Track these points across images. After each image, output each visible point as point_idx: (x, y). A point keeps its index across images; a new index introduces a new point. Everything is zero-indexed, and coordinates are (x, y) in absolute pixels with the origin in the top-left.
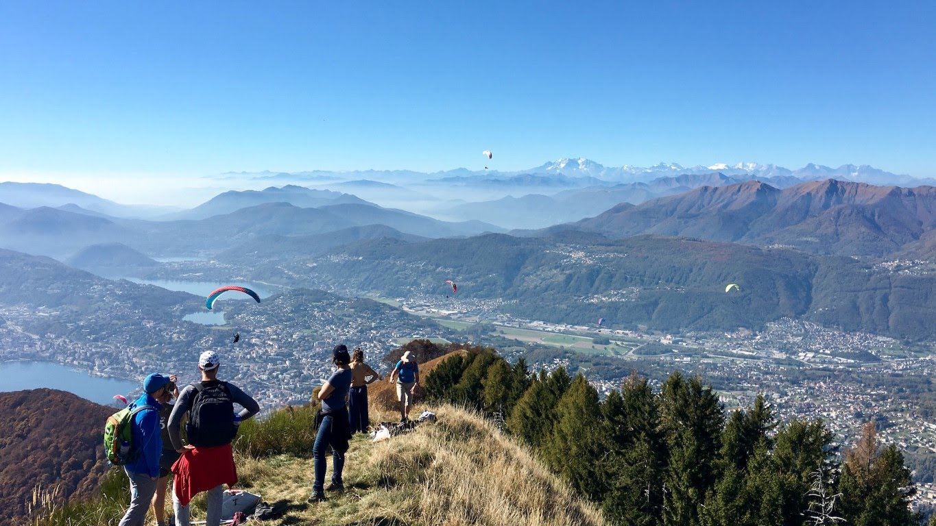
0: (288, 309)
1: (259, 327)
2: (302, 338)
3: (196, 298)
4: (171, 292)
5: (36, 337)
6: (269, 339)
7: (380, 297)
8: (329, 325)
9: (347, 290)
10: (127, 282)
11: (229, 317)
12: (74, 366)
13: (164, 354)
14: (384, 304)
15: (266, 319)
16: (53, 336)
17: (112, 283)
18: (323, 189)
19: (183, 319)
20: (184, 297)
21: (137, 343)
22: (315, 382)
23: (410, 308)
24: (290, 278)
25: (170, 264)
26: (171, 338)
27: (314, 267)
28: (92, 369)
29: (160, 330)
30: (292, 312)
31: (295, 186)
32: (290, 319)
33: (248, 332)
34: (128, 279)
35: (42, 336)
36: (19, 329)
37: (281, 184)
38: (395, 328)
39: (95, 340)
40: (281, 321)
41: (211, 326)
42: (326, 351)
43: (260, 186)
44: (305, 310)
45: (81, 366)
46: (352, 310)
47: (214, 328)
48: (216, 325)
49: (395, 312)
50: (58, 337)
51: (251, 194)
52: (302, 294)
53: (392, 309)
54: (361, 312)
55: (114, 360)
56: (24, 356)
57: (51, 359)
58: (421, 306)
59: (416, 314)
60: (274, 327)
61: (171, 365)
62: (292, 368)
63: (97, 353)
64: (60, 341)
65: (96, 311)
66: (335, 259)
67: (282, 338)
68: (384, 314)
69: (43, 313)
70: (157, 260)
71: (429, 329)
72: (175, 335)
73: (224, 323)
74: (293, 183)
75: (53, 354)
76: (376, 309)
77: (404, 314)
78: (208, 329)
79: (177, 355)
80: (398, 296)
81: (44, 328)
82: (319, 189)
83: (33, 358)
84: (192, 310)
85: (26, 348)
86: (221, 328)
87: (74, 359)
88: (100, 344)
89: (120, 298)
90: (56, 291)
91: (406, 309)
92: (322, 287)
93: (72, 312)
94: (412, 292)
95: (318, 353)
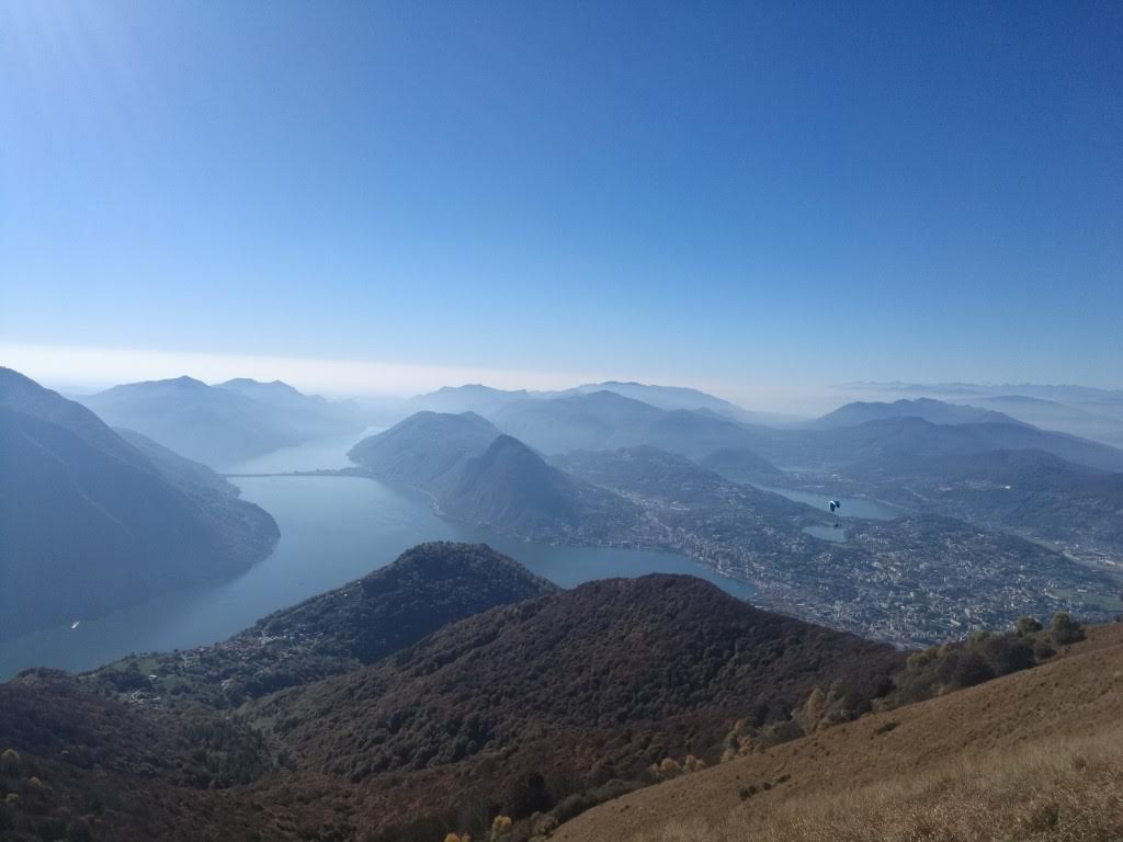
0: (916, 535)
1: (882, 551)
2: (931, 570)
3: (816, 511)
4: (792, 502)
5: (669, 529)
6: (892, 565)
7: (1032, 536)
8: (964, 559)
9: (988, 523)
10: (752, 488)
11: (850, 536)
12: (699, 562)
13: (783, 563)
14: (1037, 545)
15: (889, 543)
16: (683, 530)
17: (738, 487)
18: (964, 403)
19: (804, 531)
20: (803, 509)
21: (757, 549)
22: (945, 622)
23: (1075, 555)
24: (919, 501)
25: (792, 473)
26: (790, 549)
27: (948, 492)
28: (716, 567)
29: (780, 539)
30: (919, 539)
31: (930, 400)
32: (917, 547)
33: (869, 554)
34: (752, 484)
35: (675, 529)
36: (656, 520)
37: (913, 396)
38: (1052, 576)
39: (720, 540)
40: (907, 547)
41: (830, 542)
42: (959, 589)
43: (889, 398)
44: (935, 539)
45: (705, 562)
46: (995, 547)
47: (833, 544)
48: (835, 542)
49: (1054, 556)
50: (687, 533)
51: (879, 406)
52: (933, 521)
53: (1048, 552)
54: (1006, 550)
55: (736, 562)
56: (658, 544)
57: (680, 551)
58: (1090, 554)
59: (1084, 563)
60: (899, 553)
61: (788, 575)
62: (916, 601)
63: (722, 552)
64: (689, 536)
65: (721, 512)
66: (974, 485)
67: (907, 566)
68: (1037, 556)
69: (676, 507)
70: (779, 468)
71: (1101, 585)
72: (794, 547)
73: (845, 540)
74: (927, 397)
75: (683, 547)
76: (1027, 551)
77: (1064, 560)
78: (827, 545)
79: (796, 567)
80: (1058, 538)
81: (676, 521)
82: (958, 404)
83: (666, 548)
84: (812, 523)
85: (661, 538)
86: (841, 546)
87: (701, 555)
88: (723, 544)
89: (744, 501)
90: (689, 489)
91: (1068, 555)
92: (956, 516)
93: (701, 510)
94: (1077, 535)
95: (949, 590)
